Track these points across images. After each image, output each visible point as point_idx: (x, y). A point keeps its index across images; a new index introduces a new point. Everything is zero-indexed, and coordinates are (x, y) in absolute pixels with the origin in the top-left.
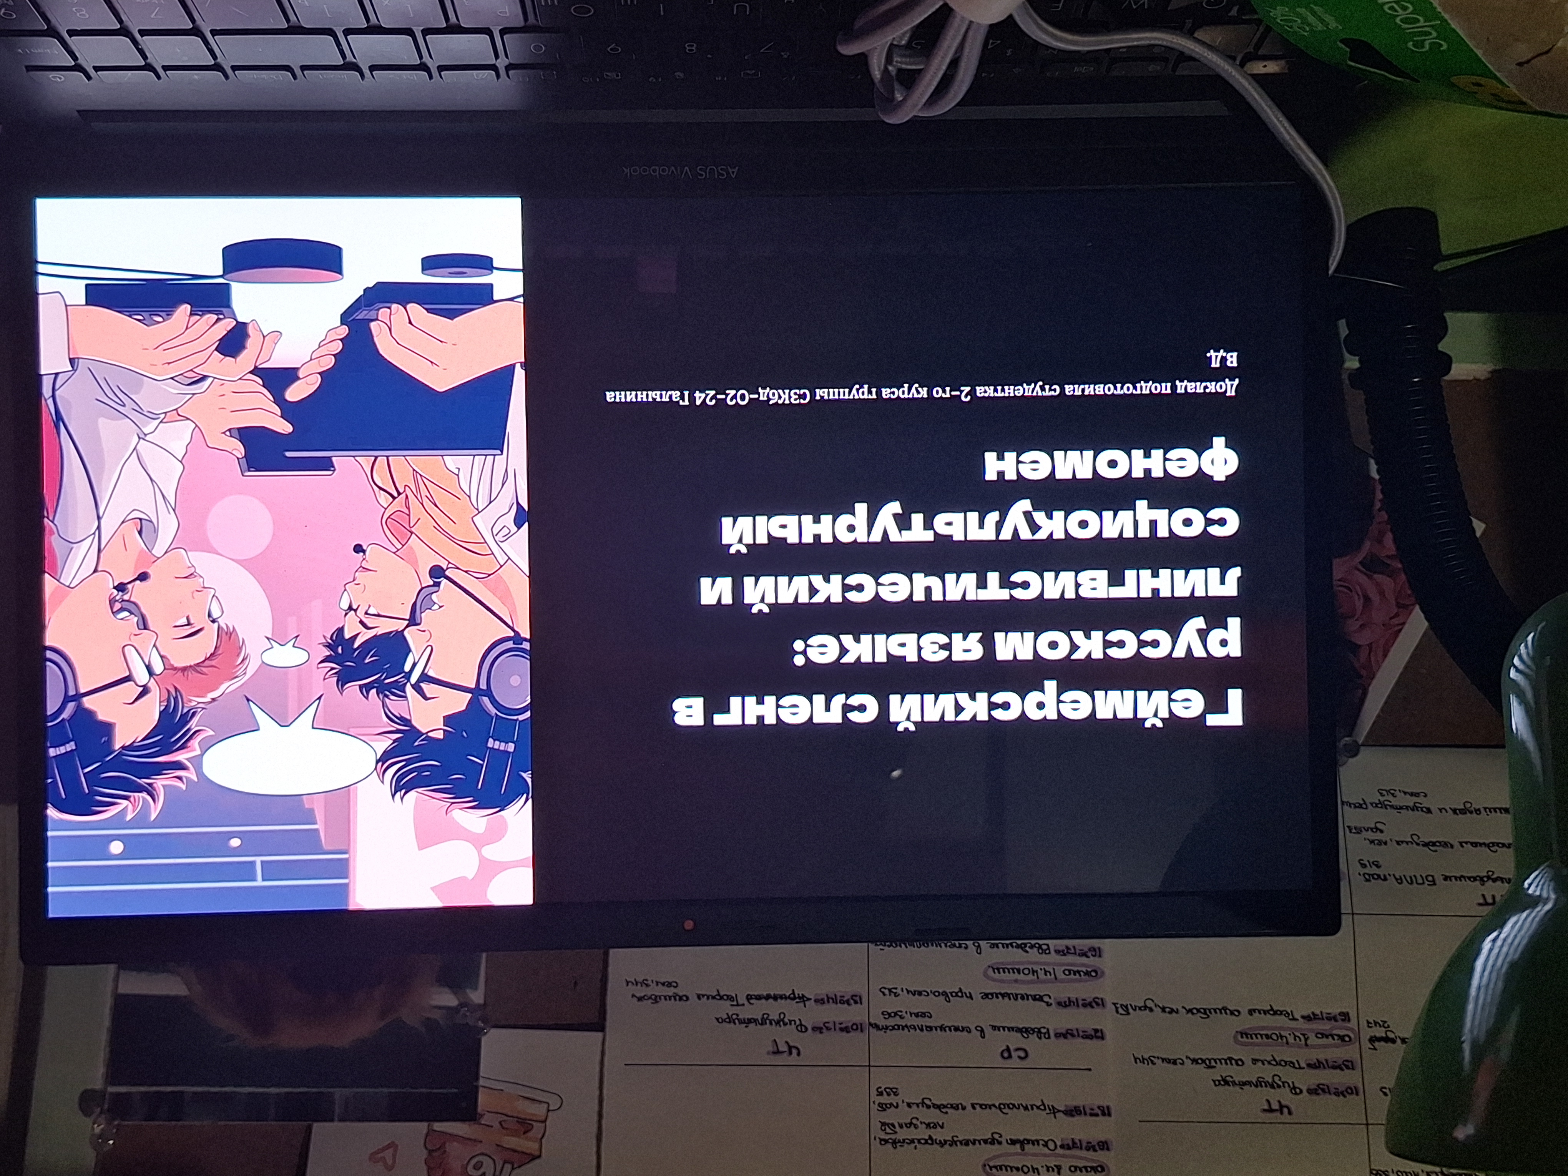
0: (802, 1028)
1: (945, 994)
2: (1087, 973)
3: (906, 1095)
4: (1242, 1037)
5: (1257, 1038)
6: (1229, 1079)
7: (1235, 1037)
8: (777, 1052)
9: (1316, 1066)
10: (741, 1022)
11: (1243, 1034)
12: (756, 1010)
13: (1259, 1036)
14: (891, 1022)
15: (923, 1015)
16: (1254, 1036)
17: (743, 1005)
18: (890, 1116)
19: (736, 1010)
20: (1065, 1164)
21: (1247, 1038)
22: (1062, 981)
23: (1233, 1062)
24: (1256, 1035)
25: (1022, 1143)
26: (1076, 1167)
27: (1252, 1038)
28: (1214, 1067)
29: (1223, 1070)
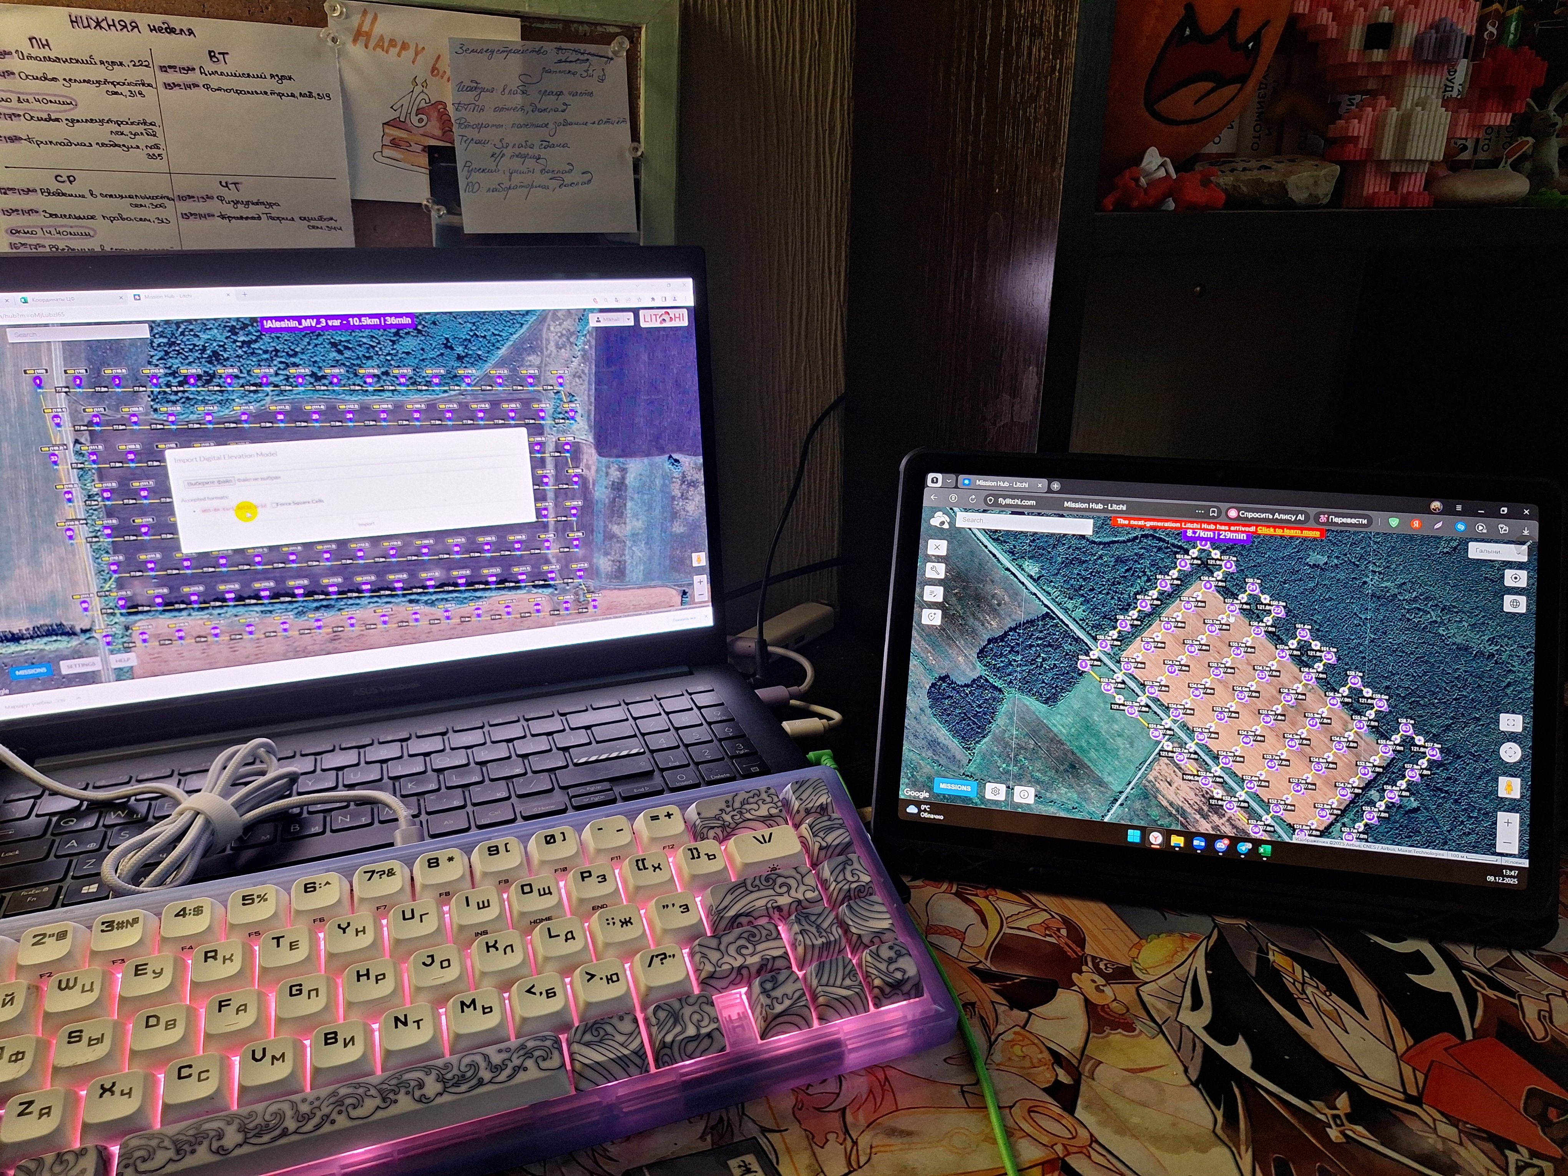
0: (221, 198)
1: (123, 219)
2: (19, 232)
3: (141, 154)
8: (235, 184)
10: (263, 203)
12: (253, 210)
14: (159, 201)
15: (136, 206)
17: (262, 214)
18: (151, 141)
19: (267, 211)
20: (15, 104)
22: (37, 227)
26: (7, 101)
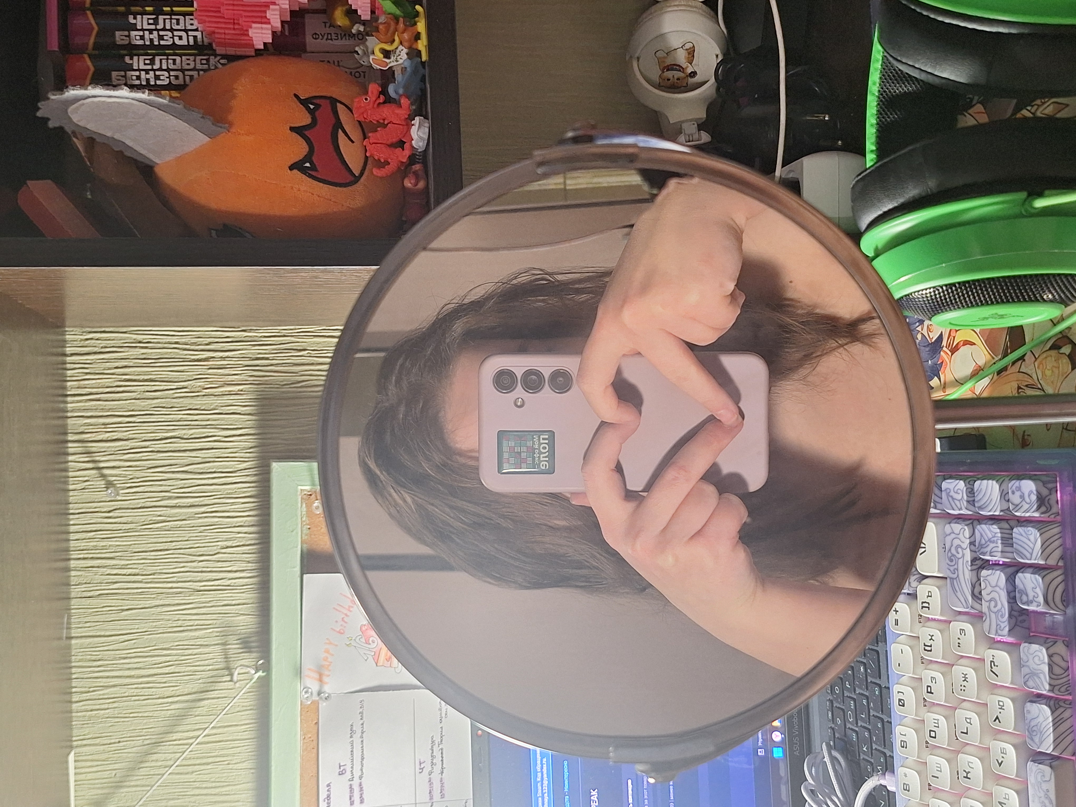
0: (430, 773)
10: (432, 747)
12: (437, 753)
17: (439, 747)
19: (437, 744)
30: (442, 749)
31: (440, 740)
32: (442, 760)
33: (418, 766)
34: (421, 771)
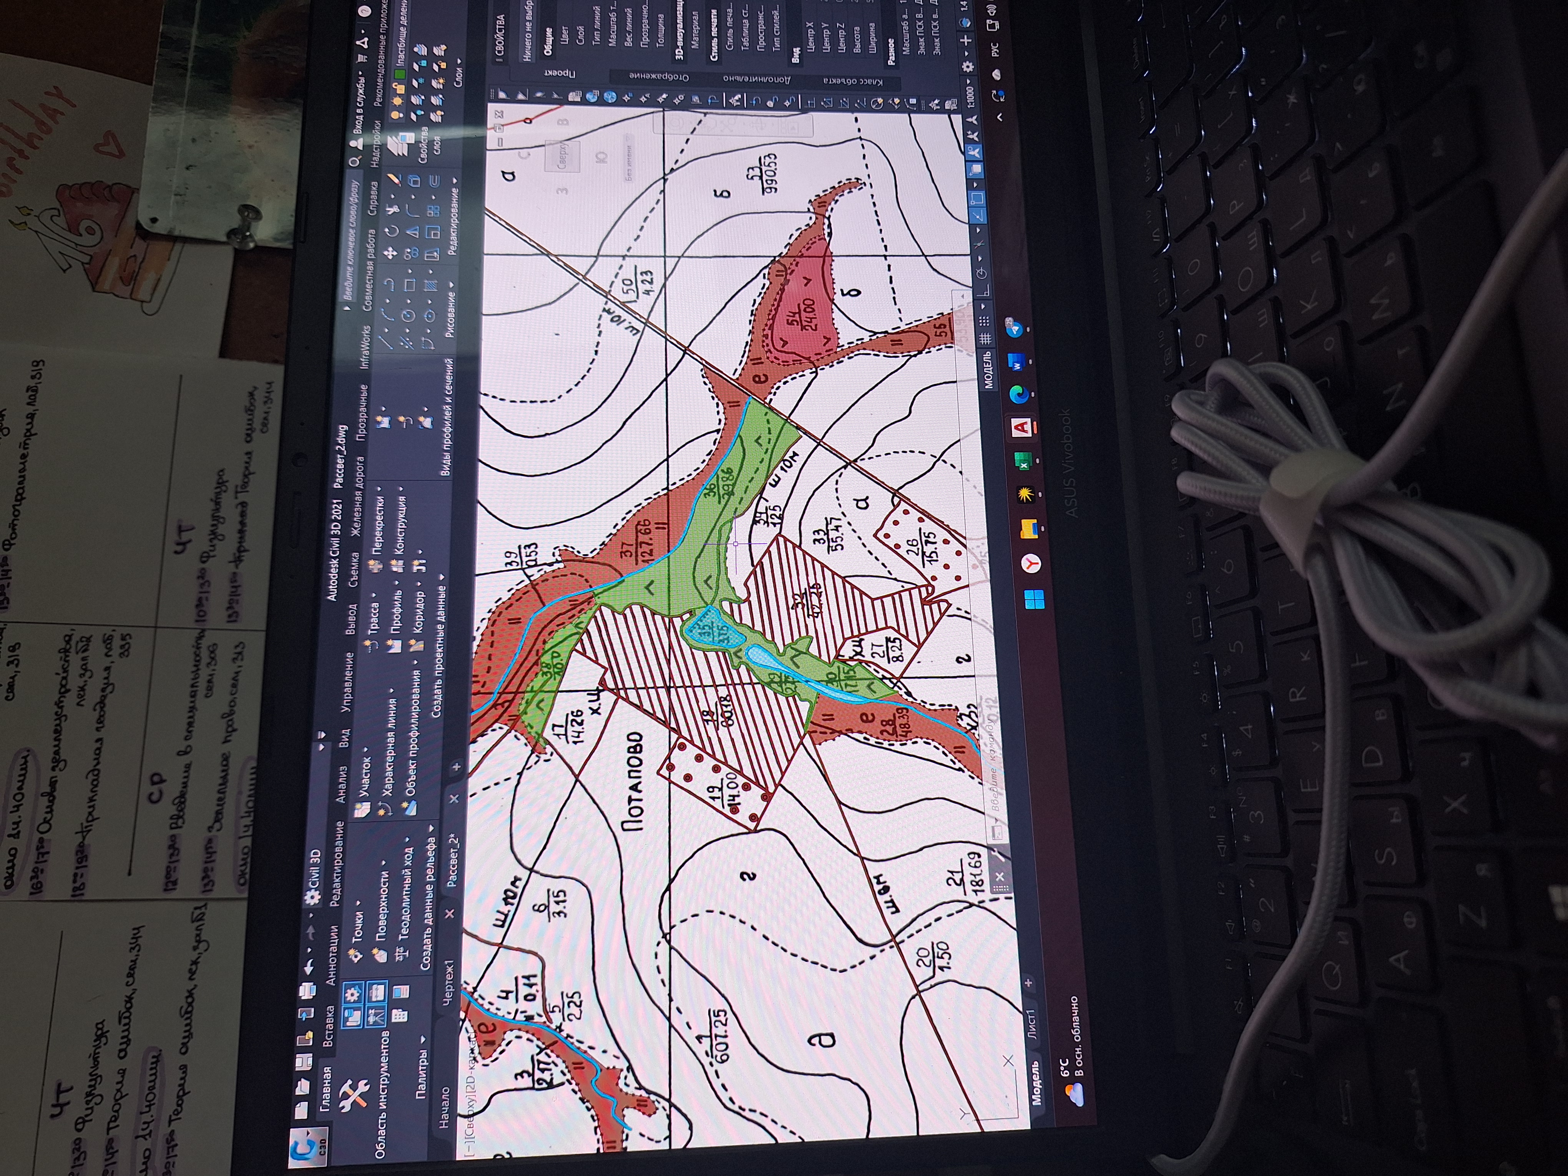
0: (205, 557)
1: (232, 713)
3: (120, 666)
4: (154, 1057)
5: (151, 1075)
6: (104, 1040)
7: (154, 1048)
8: (180, 530)
9: (110, 1149)
10: (218, 494)
11: (157, 1059)
12: (229, 510)
13: (153, 1077)
14: (204, 653)
15: (210, 689)
16: (154, 1071)
17: (236, 498)
18: (97, 648)
19: (231, 490)
20: (20, 844)
21: (152, 1063)
23: (124, 1046)
24: (155, 1074)
25: (51, 795)
26: (14, 856)
27: (151, 1069)
28: (120, 1022)
29: (115, 1032)
30: (243, 504)
31: (240, 483)
32: (241, 532)
33: (172, 535)
34: (179, 548)
